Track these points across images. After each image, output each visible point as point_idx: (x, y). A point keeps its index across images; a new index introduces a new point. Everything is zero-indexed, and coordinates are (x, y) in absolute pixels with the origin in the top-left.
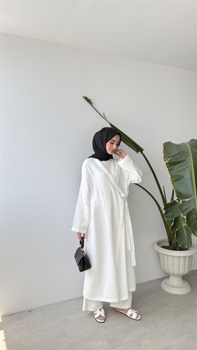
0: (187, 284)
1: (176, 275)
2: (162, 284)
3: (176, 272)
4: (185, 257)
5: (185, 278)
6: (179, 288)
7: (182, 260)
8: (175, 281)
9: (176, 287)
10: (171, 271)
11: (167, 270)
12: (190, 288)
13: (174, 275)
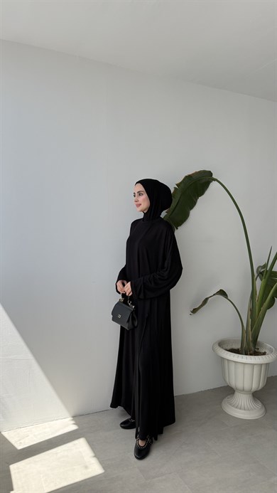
0: (259, 405)
1: (247, 392)
2: (223, 403)
3: (247, 386)
4: (261, 365)
5: (257, 395)
6: (248, 410)
7: (256, 370)
8: (243, 400)
9: (243, 409)
10: (239, 385)
11: (233, 384)
12: (264, 409)
13: (243, 391)
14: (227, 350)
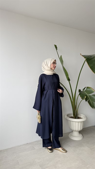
0: (81, 135)
2: (69, 135)
3: (77, 129)
4: (81, 122)
5: (80, 132)
7: (80, 124)
8: (76, 134)
9: (76, 137)
10: (74, 129)
11: (72, 128)
12: (83, 137)
13: (76, 131)
14: (69, 117)
